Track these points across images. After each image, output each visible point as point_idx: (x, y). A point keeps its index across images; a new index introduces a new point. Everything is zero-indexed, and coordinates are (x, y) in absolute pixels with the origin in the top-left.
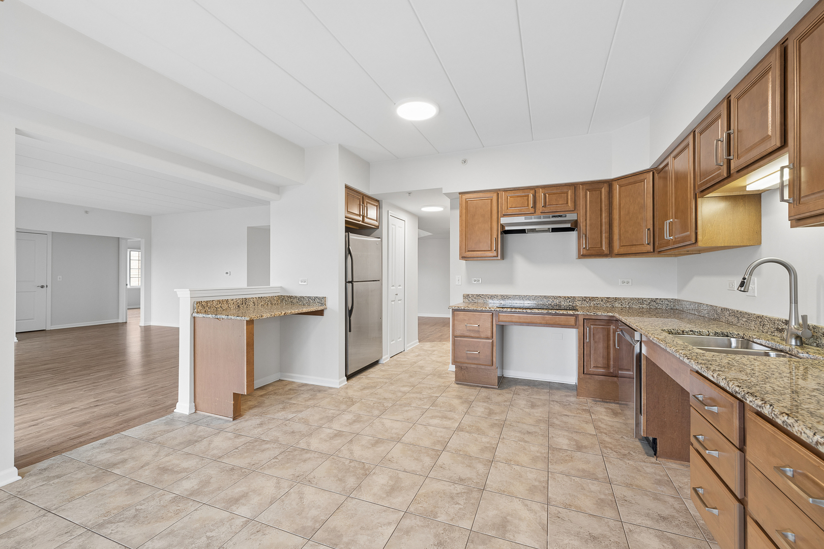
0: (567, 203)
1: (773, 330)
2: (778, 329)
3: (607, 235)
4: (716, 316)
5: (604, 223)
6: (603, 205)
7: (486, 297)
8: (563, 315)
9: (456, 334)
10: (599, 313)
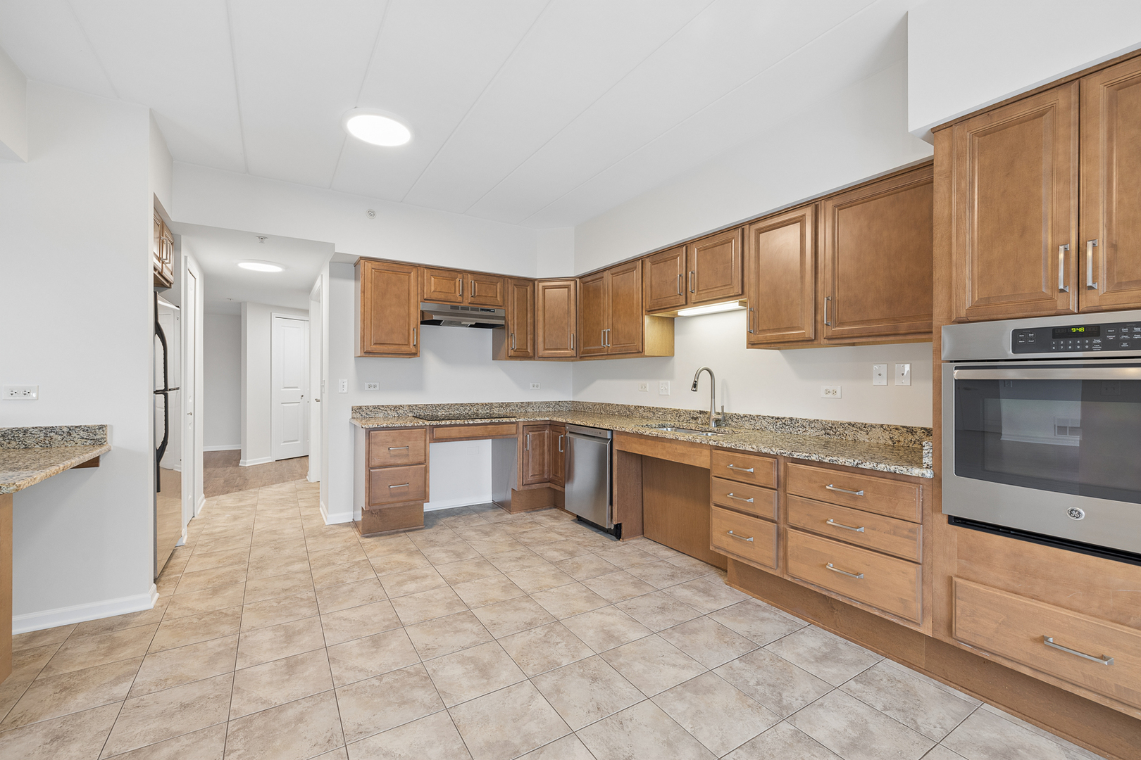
0: (496, 297)
1: (688, 419)
2: (693, 418)
3: (532, 336)
4: (628, 413)
5: (529, 324)
6: (529, 305)
7: (388, 409)
8: (506, 423)
9: (373, 464)
10: (538, 419)
